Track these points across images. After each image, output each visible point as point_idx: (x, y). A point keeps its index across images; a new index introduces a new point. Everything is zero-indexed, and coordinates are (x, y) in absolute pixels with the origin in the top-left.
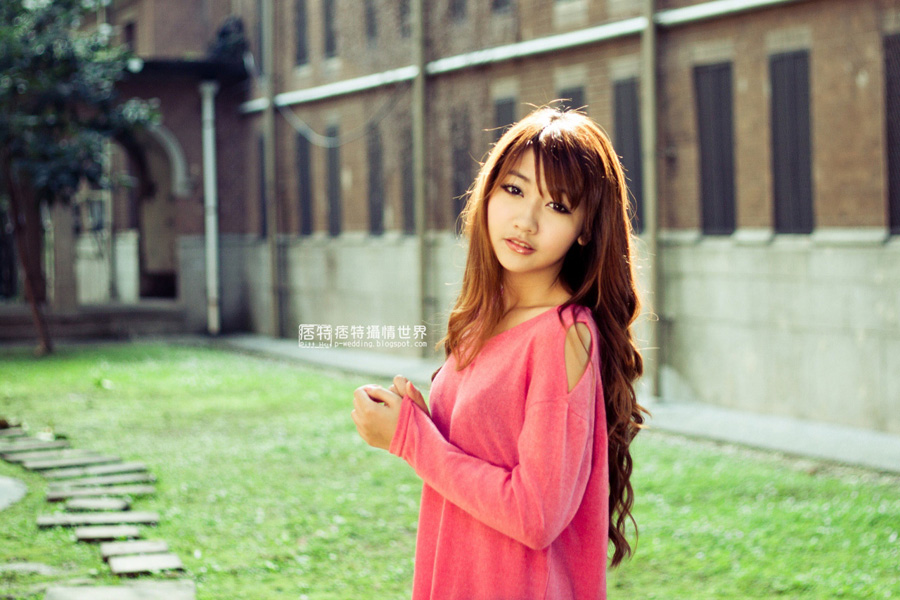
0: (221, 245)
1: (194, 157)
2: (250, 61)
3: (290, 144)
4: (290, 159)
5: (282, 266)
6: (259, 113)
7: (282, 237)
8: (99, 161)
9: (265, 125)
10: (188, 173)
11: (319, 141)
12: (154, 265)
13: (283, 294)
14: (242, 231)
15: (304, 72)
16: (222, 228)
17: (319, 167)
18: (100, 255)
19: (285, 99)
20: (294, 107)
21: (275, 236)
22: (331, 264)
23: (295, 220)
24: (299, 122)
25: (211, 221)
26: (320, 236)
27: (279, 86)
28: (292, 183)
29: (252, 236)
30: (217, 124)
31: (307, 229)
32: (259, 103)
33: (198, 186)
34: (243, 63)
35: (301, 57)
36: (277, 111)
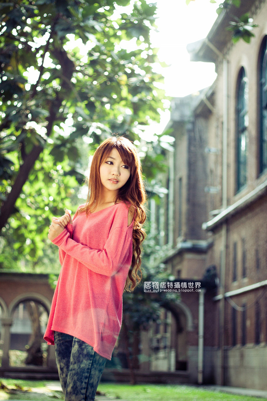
0: (204, 350)
1: (196, 316)
2: (217, 281)
3: (230, 311)
4: (230, 317)
5: (225, 358)
6: (219, 300)
7: (226, 347)
8: (158, 314)
9: (221, 305)
10: (193, 323)
11: (239, 309)
12: (181, 359)
13: (225, 368)
14: (213, 345)
15: (236, 284)
16: (205, 344)
17: (239, 320)
18: (165, 358)
19: (229, 294)
20: (232, 297)
21: (224, 347)
22: (242, 356)
23: (231, 340)
24: (233, 303)
25: (201, 341)
26: (238, 346)
27: (227, 289)
28: (230, 326)
29: (216, 347)
30: (205, 304)
31: (234, 344)
32: (220, 297)
33: (196, 327)
34: (214, 282)
35: (235, 279)
36: (226, 299)
